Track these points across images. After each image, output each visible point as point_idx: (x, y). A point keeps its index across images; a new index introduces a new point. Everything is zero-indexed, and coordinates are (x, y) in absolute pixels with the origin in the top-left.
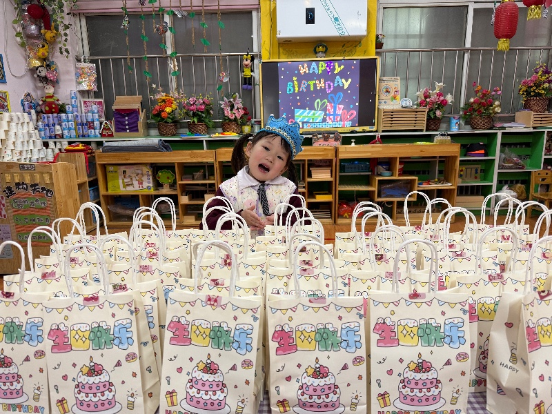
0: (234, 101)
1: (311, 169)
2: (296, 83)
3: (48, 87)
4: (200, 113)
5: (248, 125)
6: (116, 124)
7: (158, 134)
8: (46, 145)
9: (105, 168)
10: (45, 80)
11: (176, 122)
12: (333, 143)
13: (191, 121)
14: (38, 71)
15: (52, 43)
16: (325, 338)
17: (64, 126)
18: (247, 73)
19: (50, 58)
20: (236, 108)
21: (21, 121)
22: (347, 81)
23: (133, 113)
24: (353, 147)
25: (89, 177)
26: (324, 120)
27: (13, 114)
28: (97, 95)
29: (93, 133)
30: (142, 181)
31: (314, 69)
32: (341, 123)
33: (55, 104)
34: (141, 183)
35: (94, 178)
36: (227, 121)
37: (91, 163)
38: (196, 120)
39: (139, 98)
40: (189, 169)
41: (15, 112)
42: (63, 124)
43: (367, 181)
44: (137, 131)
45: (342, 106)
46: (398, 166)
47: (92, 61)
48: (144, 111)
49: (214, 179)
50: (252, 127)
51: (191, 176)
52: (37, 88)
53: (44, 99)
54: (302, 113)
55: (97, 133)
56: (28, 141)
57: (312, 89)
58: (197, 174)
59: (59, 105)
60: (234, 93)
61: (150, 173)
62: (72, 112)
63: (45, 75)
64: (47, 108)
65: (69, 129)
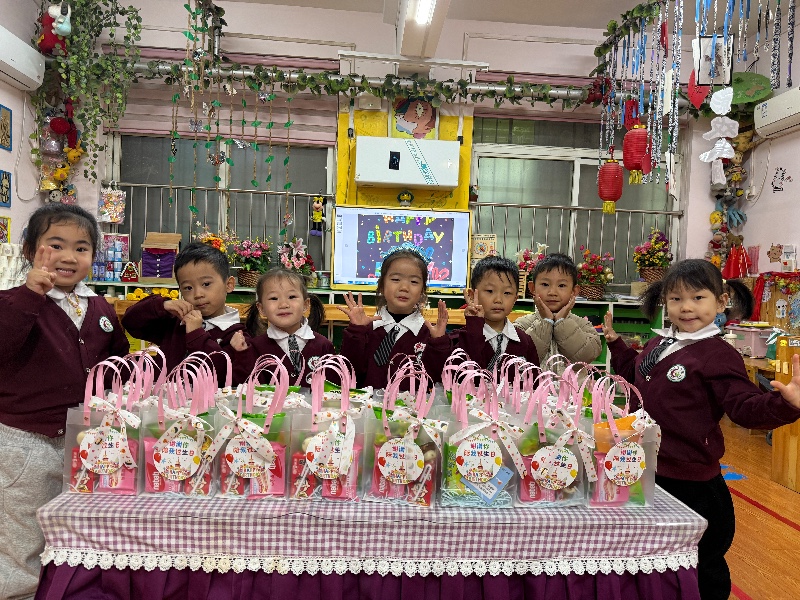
4: (254, 260)
6: (143, 268)
13: (243, 268)
14: (51, 195)
15: (75, 164)
18: (318, 218)
19: (70, 181)
20: (294, 254)
22: (438, 235)
23: (167, 254)
28: (122, 228)
29: (112, 276)
38: (248, 266)
39: (177, 236)
44: (169, 276)
47: (123, 189)
50: (319, 279)
55: (117, 276)
57: (398, 240)
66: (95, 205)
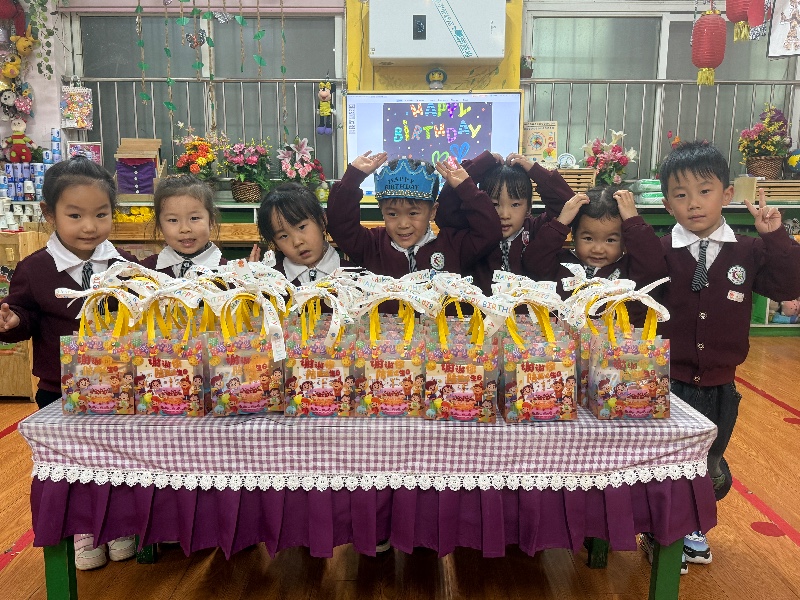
2: (406, 128)
3: (16, 122)
4: (248, 168)
6: (119, 181)
10: (13, 111)
14: (2, 98)
15: (26, 56)
17: (37, 182)
18: (325, 110)
19: (22, 78)
20: (297, 159)
22: (475, 128)
23: (145, 165)
28: (92, 135)
33: (26, 149)
38: (242, 177)
39: (156, 142)
42: (38, 178)
47: (86, 84)
48: (164, 162)
53: (9, 140)
57: (428, 137)
59: (33, 149)
63: (13, 104)
64: (14, 154)
66: (56, 107)
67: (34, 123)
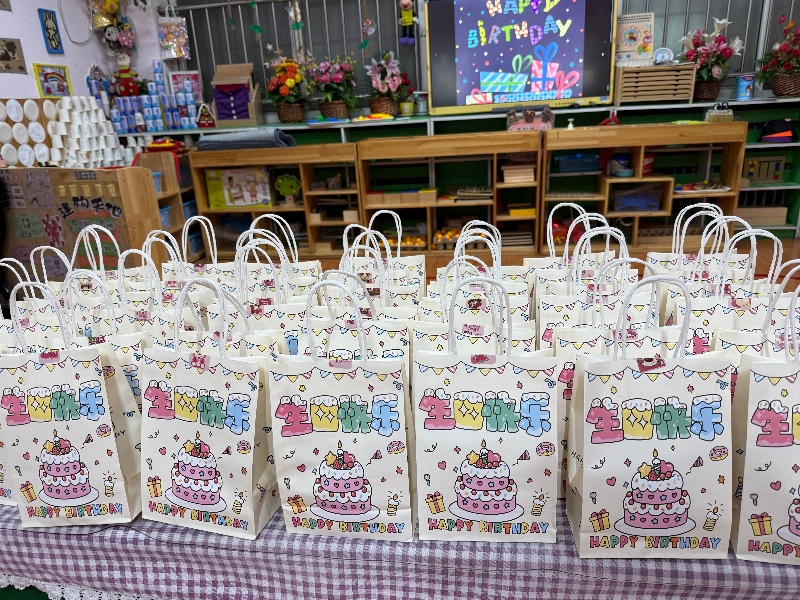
0: (387, 63)
1: (503, 168)
2: (482, 31)
3: (121, 56)
4: (335, 86)
5: (409, 102)
6: (218, 109)
7: (278, 120)
8: (123, 141)
9: (204, 174)
10: (117, 46)
11: (302, 102)
12: (539, 126)
13: (323, 99)
14: (107, 34)
16: (350, 414)
17: (146, 114)
18: (408, 18)
19: (122, 13)
20: (389, 74)
21: (87, 109)
22: (564, 23)
23: (240, 90)
24: (571, 132)
25: (181, 187)
26: (528, 88)
27: (75, 98)
28: (191, 65)
29: (187, 122)
30: (255, 191)
31: (511, 6)
32: (555, 92)
33: (133, 82)
34: (254, 195)
35: (190, 188)
36: (377, 96)
37: (183, 167)
38: (329, 97)
39: (248, 66)
40: (320, 173)
41: (79, 95)
42: (146, 110)
43: (594, 185)
44: (247, 116)
45: (556, 65)
46: (642, 162)
47: (182, 14)
48: (257, 86)
49: (356, 189)
50: (415, 103)
51: (323, 184)
52: (107, 58)
53: (117, 75)
54: (493, 78)
55: (193, 122)
56: (97, 138)
57: (508, 39)
58: (333, 181)
59: (138, 83)
60: (387, 52)
61: (266, 180)
62: (157, 93)
63: (117, 40)
64: (123, 88)
65: (154, 118)
66: (155, 39)
67: (138, 57)
